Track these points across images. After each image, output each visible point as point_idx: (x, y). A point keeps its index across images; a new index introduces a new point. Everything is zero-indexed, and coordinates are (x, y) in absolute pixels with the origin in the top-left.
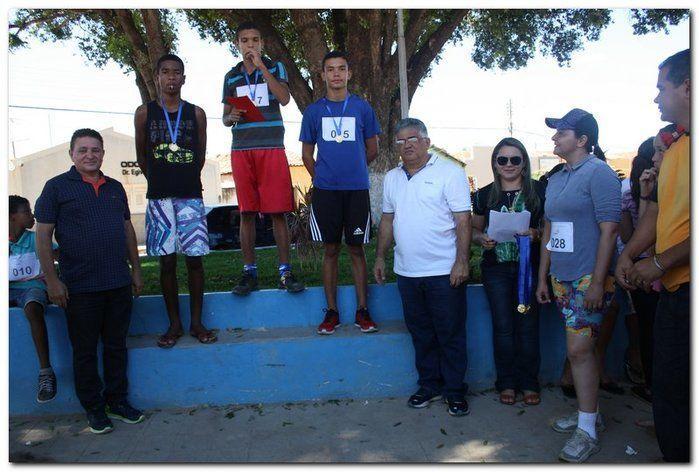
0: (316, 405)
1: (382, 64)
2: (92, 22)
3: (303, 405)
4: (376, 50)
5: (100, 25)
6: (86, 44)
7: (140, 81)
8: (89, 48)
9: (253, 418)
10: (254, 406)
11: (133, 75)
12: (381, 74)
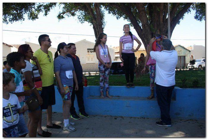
0: (138, 118)
1: (163, 21)
2: (81, 11)
3: (135, 118)
4: (162, 17)
5: (83, 12)
6: (79, 17)
7: (94, 28)
8: (80, 18)
9: (121, 120)
10: (122, 117)
11: (92, 26)
12: (163, 24)
